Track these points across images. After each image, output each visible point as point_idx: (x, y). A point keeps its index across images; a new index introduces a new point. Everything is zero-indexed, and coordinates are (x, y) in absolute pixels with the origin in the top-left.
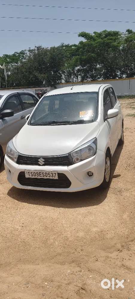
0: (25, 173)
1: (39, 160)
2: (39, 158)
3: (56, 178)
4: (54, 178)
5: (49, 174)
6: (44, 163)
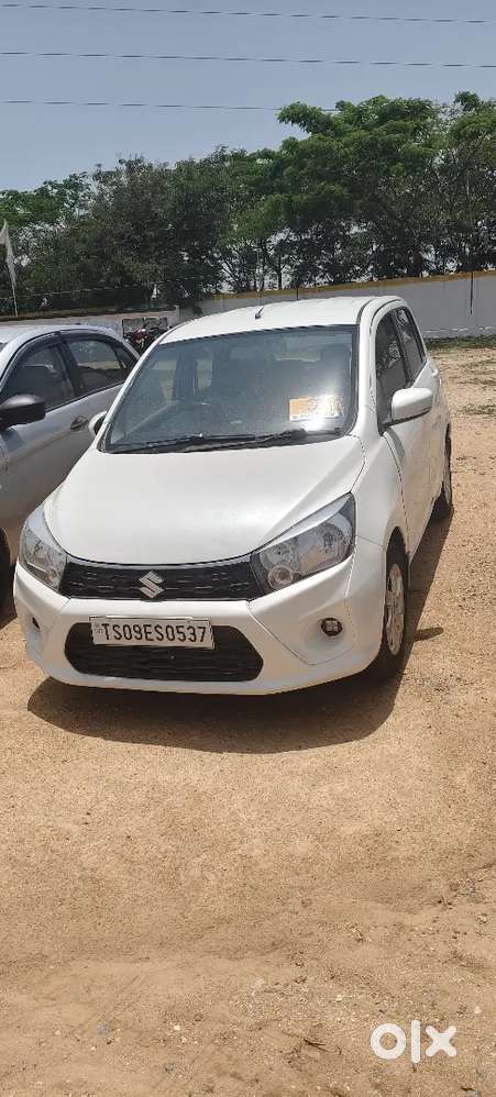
0: (93, 628)
1: (143, 579)
3: (208, 643)
4: (198, 644)
5: (180, 629)
6: (160, 590)
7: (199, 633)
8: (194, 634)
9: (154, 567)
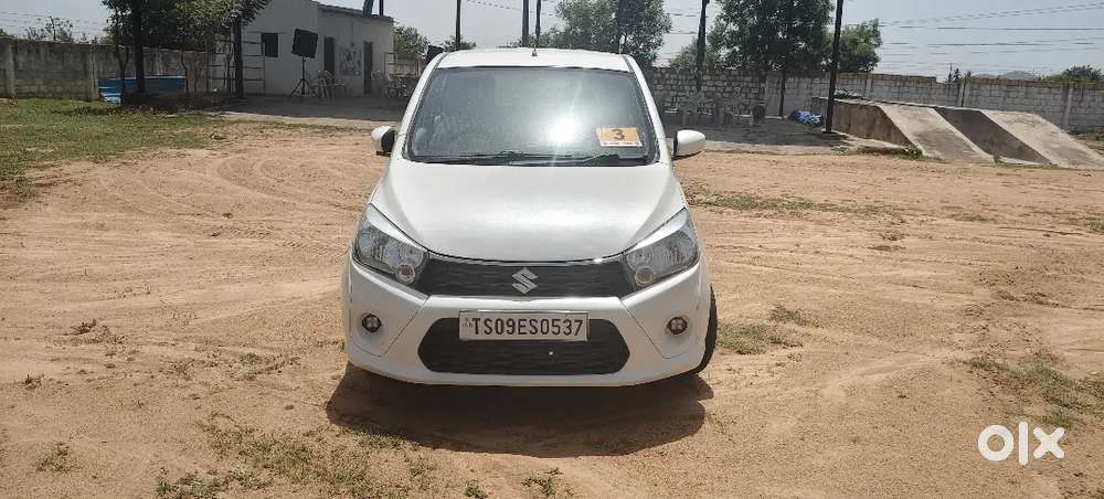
0: (461, 322)
1: (517, 276)
2: (519, 269)
3: (583, 336)
4: (572, 338)
5: (556, 323)
6: (534, 286)
7: (575, 326)
8: (569, 327)
9: (528, 264)
